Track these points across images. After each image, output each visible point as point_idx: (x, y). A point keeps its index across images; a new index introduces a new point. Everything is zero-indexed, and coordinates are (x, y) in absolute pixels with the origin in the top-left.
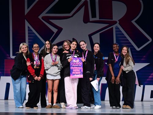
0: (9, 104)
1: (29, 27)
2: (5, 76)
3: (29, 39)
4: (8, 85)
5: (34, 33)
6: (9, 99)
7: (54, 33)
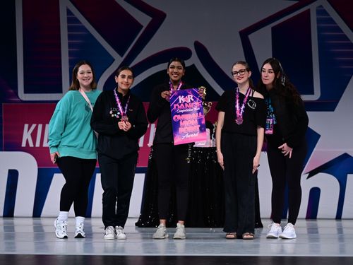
0: (17, 229)
1: (69, 12)
2: (5, 150)
3: (70, 45)
4: (13, 176)
5: (84, 29)
6: (15, 215)
7: (142, 27)
